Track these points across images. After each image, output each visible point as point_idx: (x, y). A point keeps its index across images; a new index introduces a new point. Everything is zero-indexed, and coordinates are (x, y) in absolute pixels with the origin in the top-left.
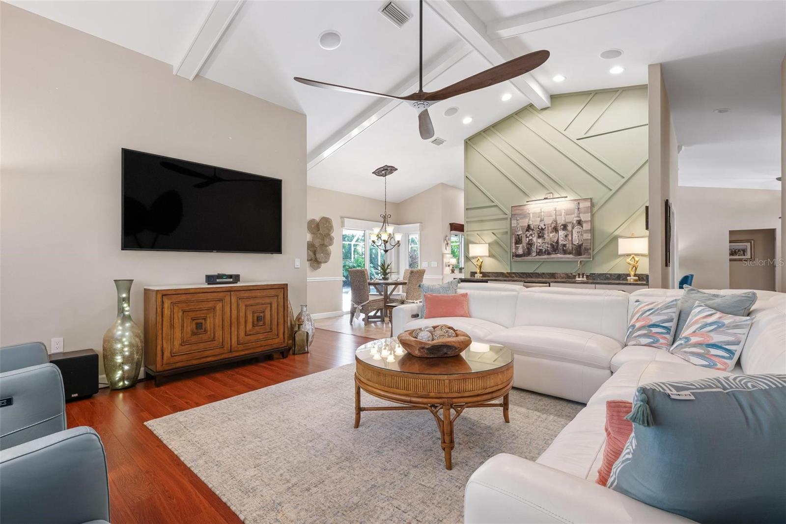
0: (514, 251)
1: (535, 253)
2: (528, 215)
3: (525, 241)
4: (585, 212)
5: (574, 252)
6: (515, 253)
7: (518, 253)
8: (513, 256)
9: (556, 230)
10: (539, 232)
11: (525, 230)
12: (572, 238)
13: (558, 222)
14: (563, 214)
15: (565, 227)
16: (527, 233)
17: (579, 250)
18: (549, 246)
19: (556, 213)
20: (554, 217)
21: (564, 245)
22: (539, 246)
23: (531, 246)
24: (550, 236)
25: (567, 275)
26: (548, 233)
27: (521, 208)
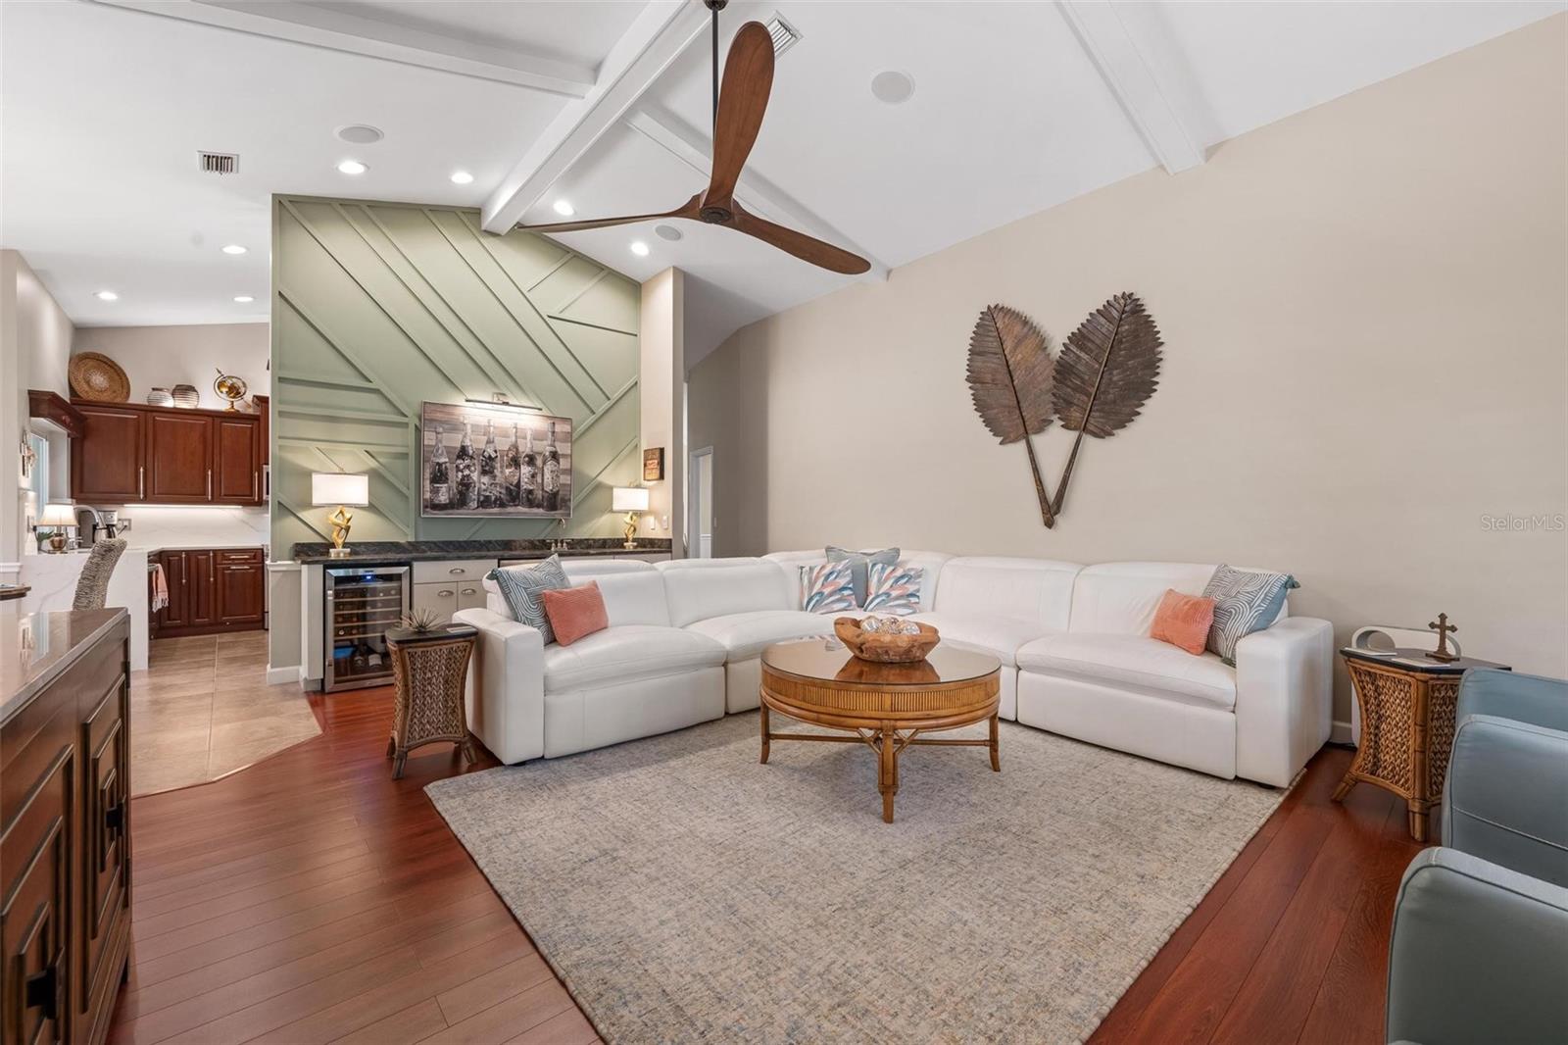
0: (428, 495)
1: (476, 502)
2: (462, 427)
3: (454, 477)
4: (564, 441)
5: (545, 504)
6: (432, 500)
7: (437, 502)
8: (426, 507)
9: (515, 462)
10: (484, 463)
11: (455, 457)
12: (543, 480)
13: (521, 449)
14: (529, 437)
15: (531, 460)
16: (459, 461)
17: (554, 501)
18: (503, 491)
19: (516, 432)
20: (514, 439)
21: (530, 492)
22: (485, 490)
23: (468, 489)
24: (505, 473)
25: (531, 542)
26: (501, 467)
27: (447, 410)
